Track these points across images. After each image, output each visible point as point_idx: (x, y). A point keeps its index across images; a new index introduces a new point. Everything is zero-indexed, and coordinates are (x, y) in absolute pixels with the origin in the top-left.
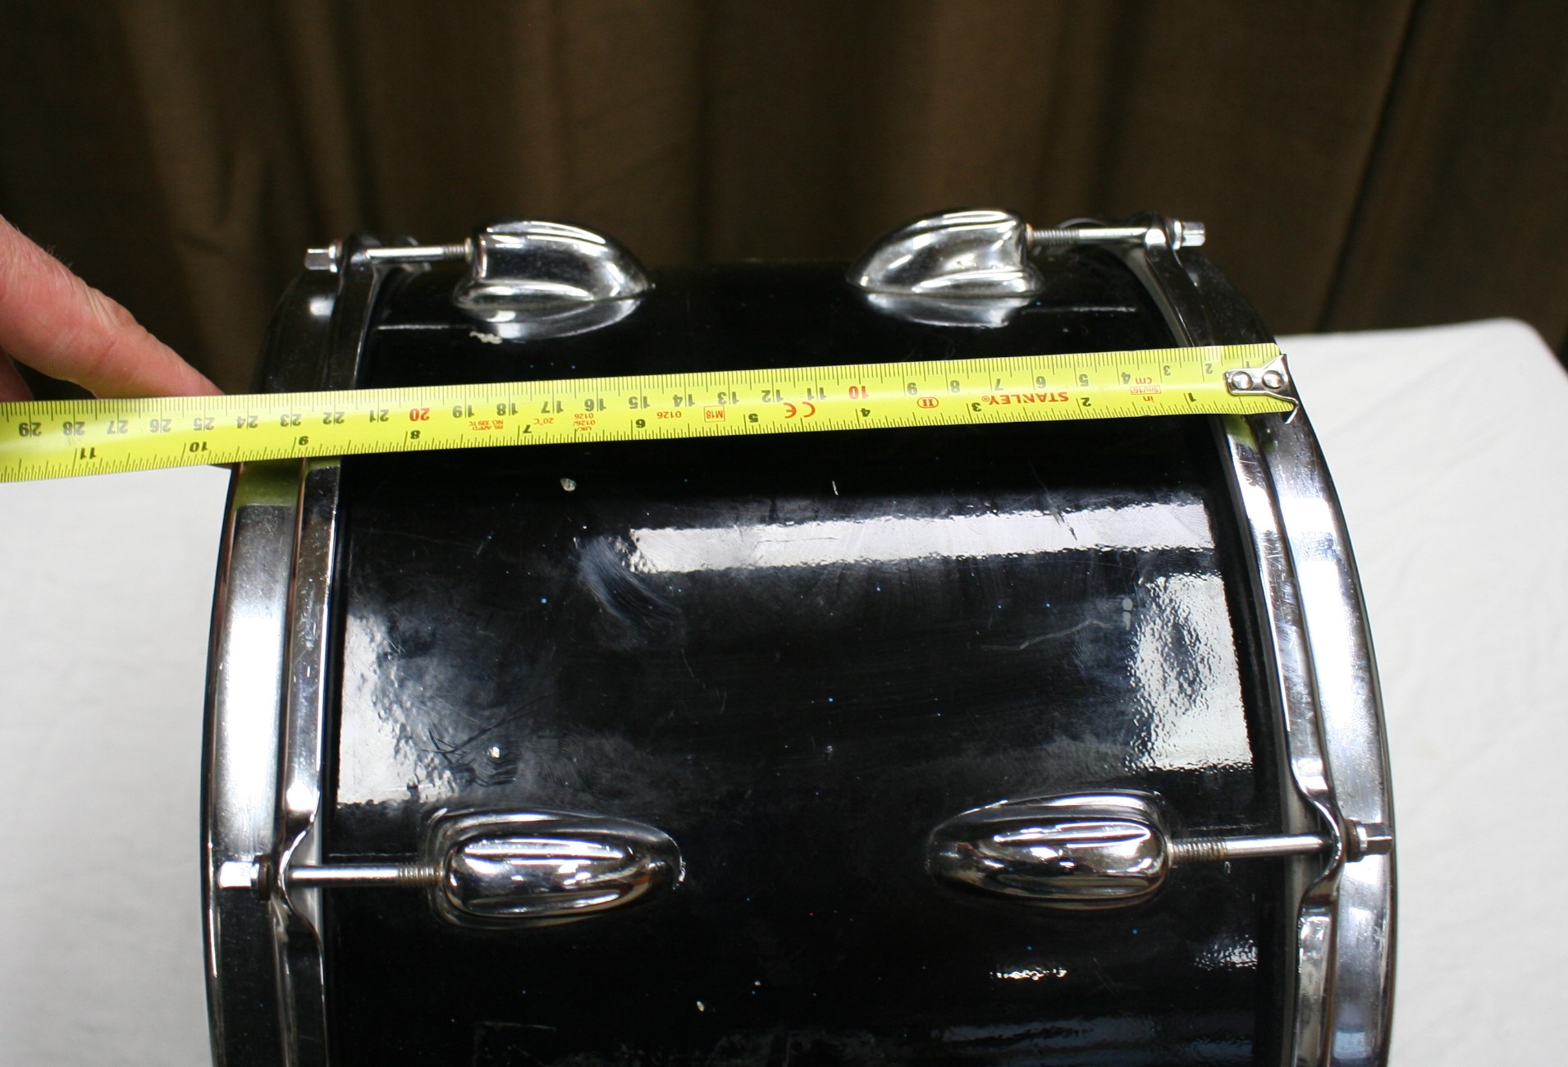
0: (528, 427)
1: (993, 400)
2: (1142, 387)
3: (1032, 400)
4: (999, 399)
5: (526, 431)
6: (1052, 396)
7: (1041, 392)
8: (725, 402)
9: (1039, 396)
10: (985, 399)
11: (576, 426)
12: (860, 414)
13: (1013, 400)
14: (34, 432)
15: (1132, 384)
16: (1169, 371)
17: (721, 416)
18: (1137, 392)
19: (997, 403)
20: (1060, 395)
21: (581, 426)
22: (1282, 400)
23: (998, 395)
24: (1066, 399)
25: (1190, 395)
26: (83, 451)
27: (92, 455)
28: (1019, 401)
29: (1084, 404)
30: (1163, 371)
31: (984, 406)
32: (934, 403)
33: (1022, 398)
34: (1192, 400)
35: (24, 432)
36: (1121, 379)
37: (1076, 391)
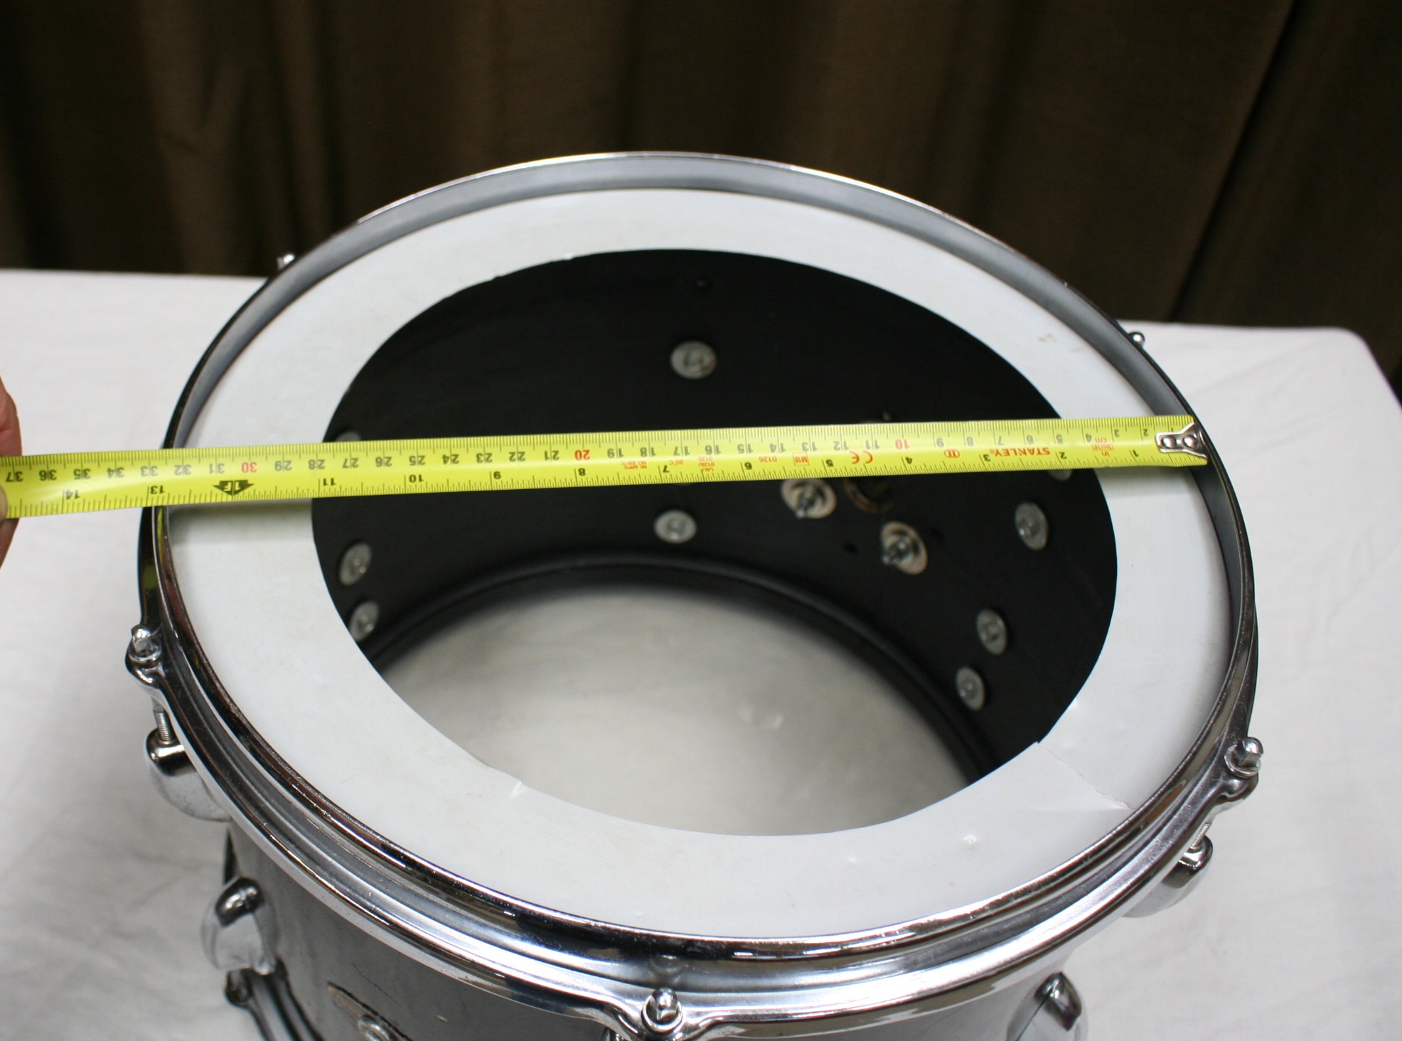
0: (666, 467)
1: (998, 453)
2: (1100, 444)
3: (1025, 453)
4: (1002, 452)
5: (665, 471)
6: (1038, 450)
7: (1031, 447)
8: (807, 450)
9: (1029, 451)
10: (992, 451)
11: (701, 467)
12: (906, 462)
13: (1012, 453)
14: (286, 468)
15: (1093, 442)
16: (1118, 433)
17: (806, 461)
18: (1096, 448)
19: (1001, 455)
20: (1044, 449)
21: (705, 467)
22: (1199, 457)
23: (1000, 448)
24: (1048, 453)
25: (1134, 452)
26: (325, 481)
27: (333, 483)
28: (1016, 454)
29: (1062, 457)
30: (1114, 434)
31: (992, 457)
32: (957, 454)
33: (1017, 451)
34: (1136, 455)
35: (278, 468)
36: (1085, 439)
37: (1053, 446)
